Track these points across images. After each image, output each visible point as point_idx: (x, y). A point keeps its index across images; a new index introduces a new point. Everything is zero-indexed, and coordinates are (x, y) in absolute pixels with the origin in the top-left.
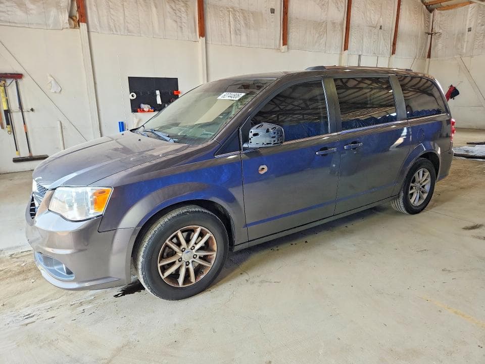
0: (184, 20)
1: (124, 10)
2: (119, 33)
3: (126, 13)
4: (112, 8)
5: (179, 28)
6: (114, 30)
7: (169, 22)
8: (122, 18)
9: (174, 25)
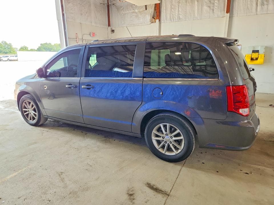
0: (216, 4)
1: (179, 8)
2: (175, 21)
3: (180, 10)
4: (173, 9)
5: (211, 10)
6: (172, 20)
7: (205, 8)
8: (177, 13)
9: (208, 9)
